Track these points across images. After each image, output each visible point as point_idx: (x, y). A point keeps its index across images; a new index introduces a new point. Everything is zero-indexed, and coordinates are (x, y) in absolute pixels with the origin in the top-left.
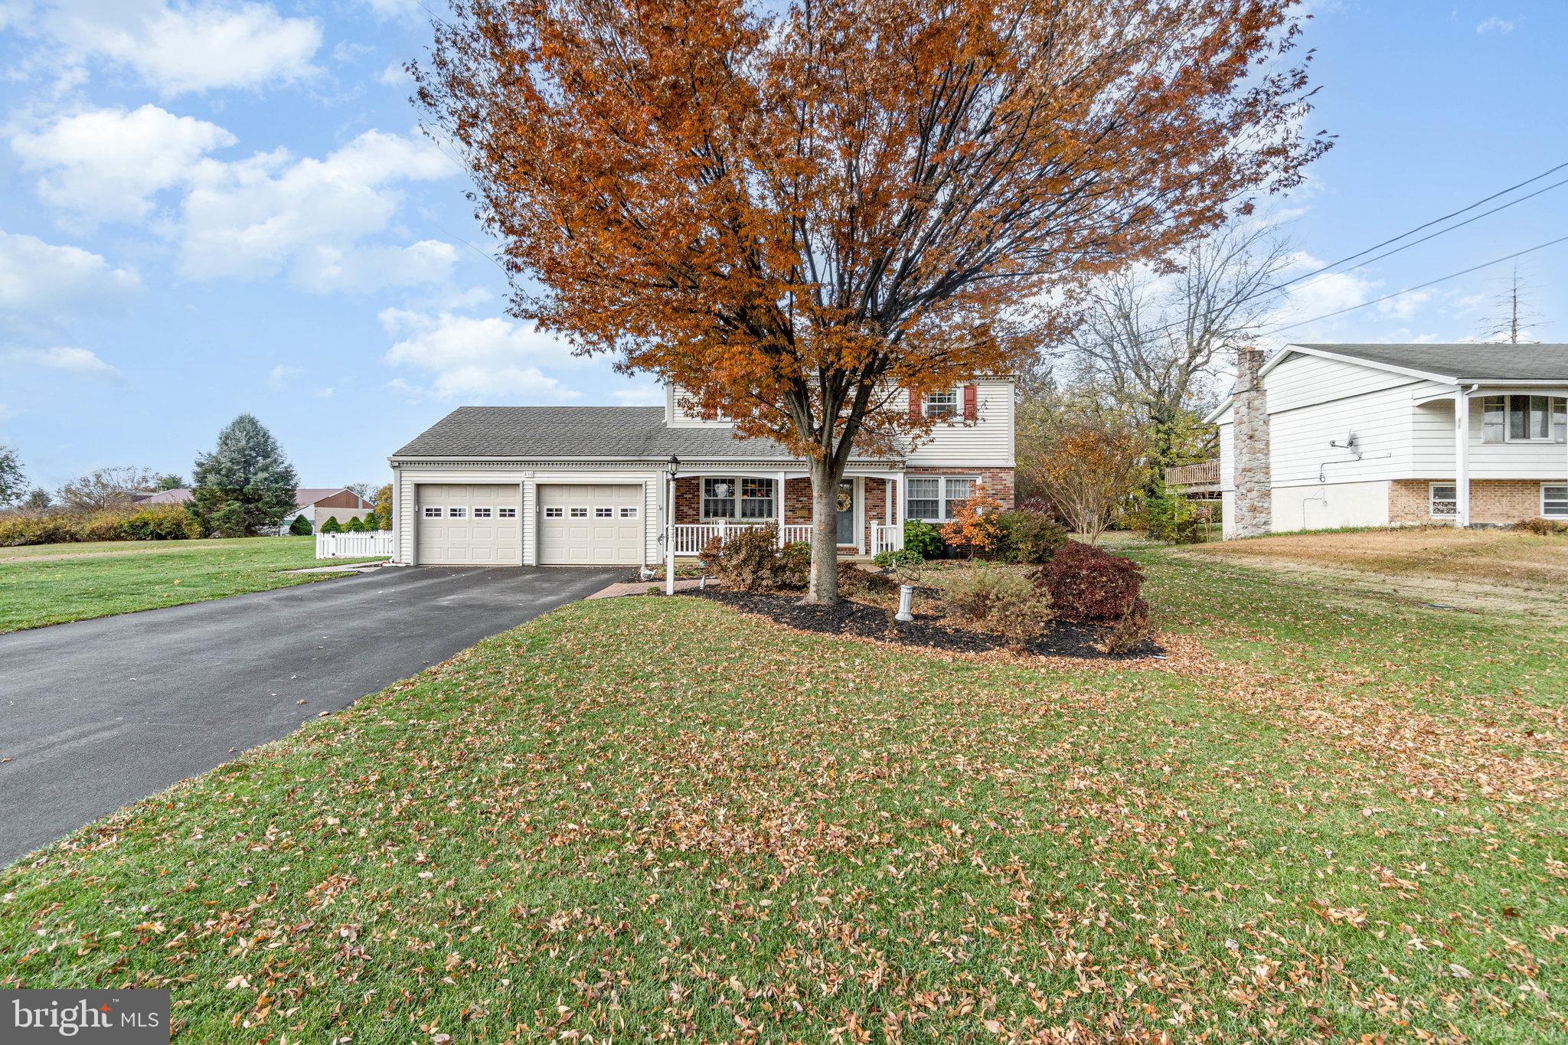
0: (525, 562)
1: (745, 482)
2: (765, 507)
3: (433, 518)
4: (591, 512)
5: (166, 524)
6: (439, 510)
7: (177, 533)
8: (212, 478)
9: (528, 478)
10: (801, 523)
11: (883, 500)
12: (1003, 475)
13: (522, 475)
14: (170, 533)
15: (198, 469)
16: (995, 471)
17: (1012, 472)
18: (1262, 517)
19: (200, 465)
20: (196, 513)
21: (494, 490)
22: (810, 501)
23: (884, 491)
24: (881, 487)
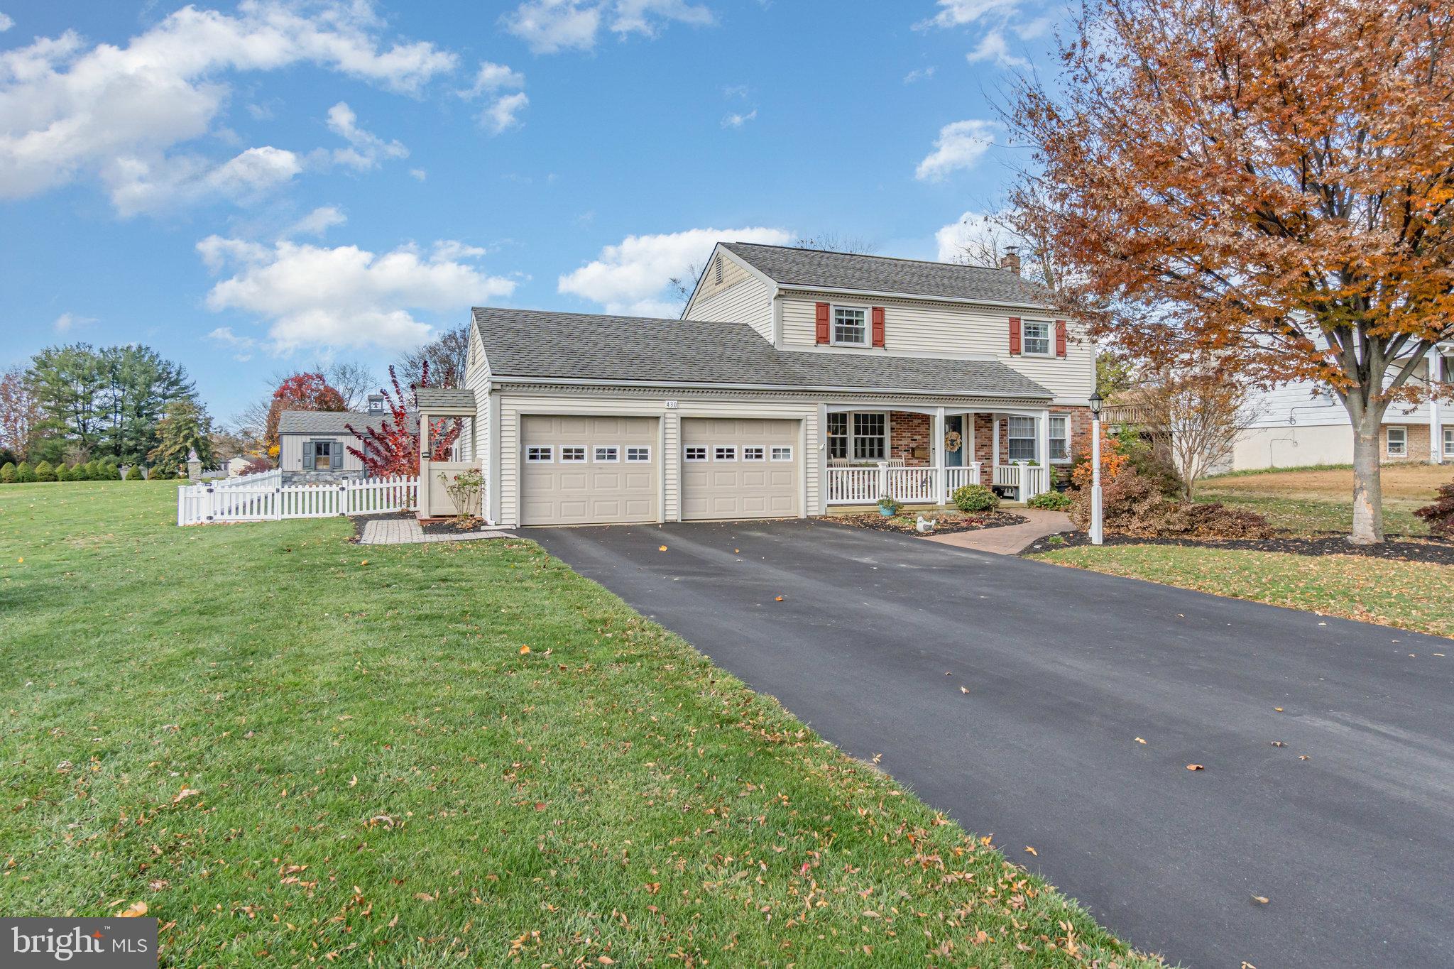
0: (669, 518)
1: (857, 417)
2: (876, 447)
3: (540, 461)
4: (739, 453)
6: (548, 450)
9: (670, 409)
10: (916, 465)
11: (990, 439)
13: (665, 404)
18: (1227, 456)
21: (621, 425)
22: (925, 440)
23: (991, 429)
24: (988, 425)
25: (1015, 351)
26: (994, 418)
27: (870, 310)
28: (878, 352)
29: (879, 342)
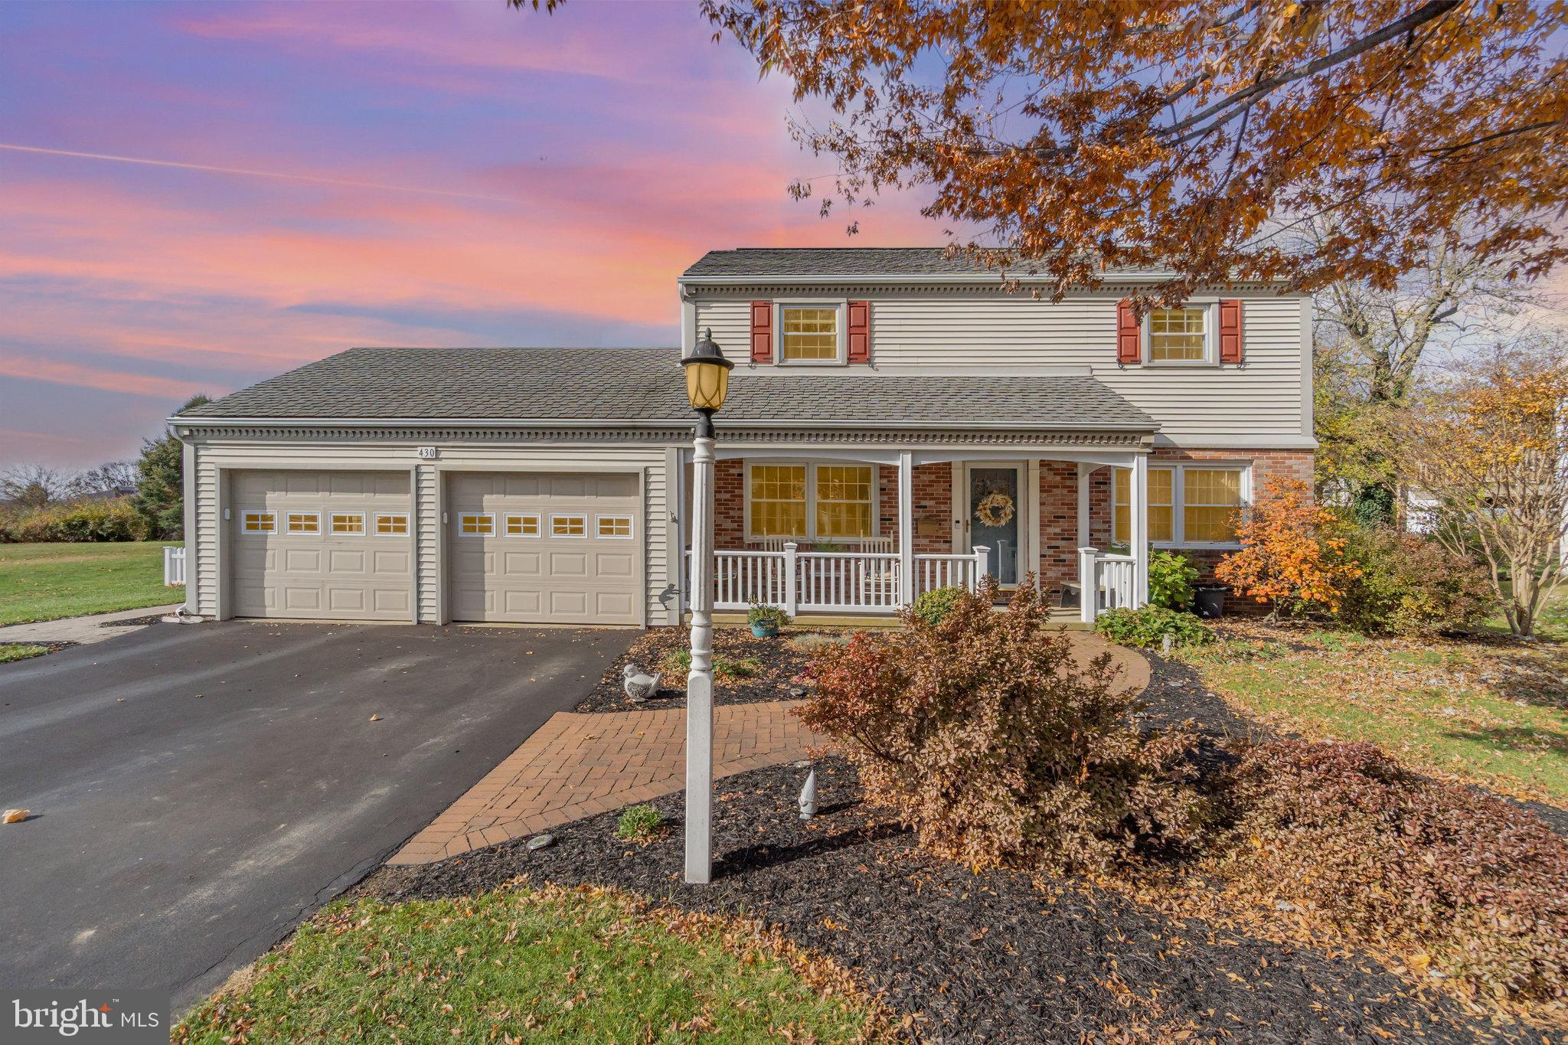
0: (425, 618)
1: (822, 471)
2: (859, 519)
3: (260, 531)
4: (545, 524)
5: (108, 525)
6: (271, 518)
7: (121, 534)
8: (158, 470)
9: (427, 461)
11: (1073, 506)
12: (1293, 462)
13: (416, 454)
14: (112, 534)
15: (143, 458)
16: (1279, 455)
17: (1311, 457)
19: (146, 455)
20: (143, 511)
21: (367, 483)
22: (943, 507)
23: (1074, 490)
24: (1068, 483)
25: (1127, 357)
26: (1080, 470)
27: (844, 307)
28: (859, 371)
29: (860, 354)
